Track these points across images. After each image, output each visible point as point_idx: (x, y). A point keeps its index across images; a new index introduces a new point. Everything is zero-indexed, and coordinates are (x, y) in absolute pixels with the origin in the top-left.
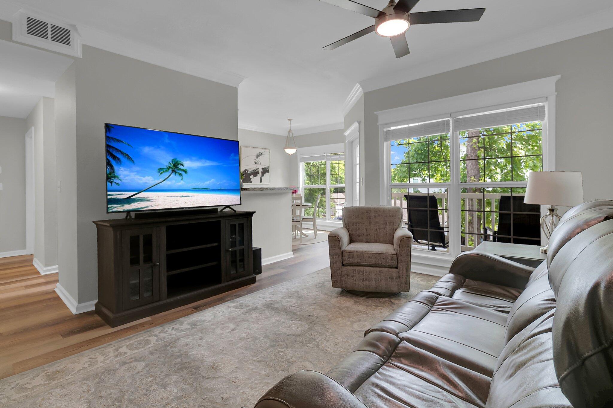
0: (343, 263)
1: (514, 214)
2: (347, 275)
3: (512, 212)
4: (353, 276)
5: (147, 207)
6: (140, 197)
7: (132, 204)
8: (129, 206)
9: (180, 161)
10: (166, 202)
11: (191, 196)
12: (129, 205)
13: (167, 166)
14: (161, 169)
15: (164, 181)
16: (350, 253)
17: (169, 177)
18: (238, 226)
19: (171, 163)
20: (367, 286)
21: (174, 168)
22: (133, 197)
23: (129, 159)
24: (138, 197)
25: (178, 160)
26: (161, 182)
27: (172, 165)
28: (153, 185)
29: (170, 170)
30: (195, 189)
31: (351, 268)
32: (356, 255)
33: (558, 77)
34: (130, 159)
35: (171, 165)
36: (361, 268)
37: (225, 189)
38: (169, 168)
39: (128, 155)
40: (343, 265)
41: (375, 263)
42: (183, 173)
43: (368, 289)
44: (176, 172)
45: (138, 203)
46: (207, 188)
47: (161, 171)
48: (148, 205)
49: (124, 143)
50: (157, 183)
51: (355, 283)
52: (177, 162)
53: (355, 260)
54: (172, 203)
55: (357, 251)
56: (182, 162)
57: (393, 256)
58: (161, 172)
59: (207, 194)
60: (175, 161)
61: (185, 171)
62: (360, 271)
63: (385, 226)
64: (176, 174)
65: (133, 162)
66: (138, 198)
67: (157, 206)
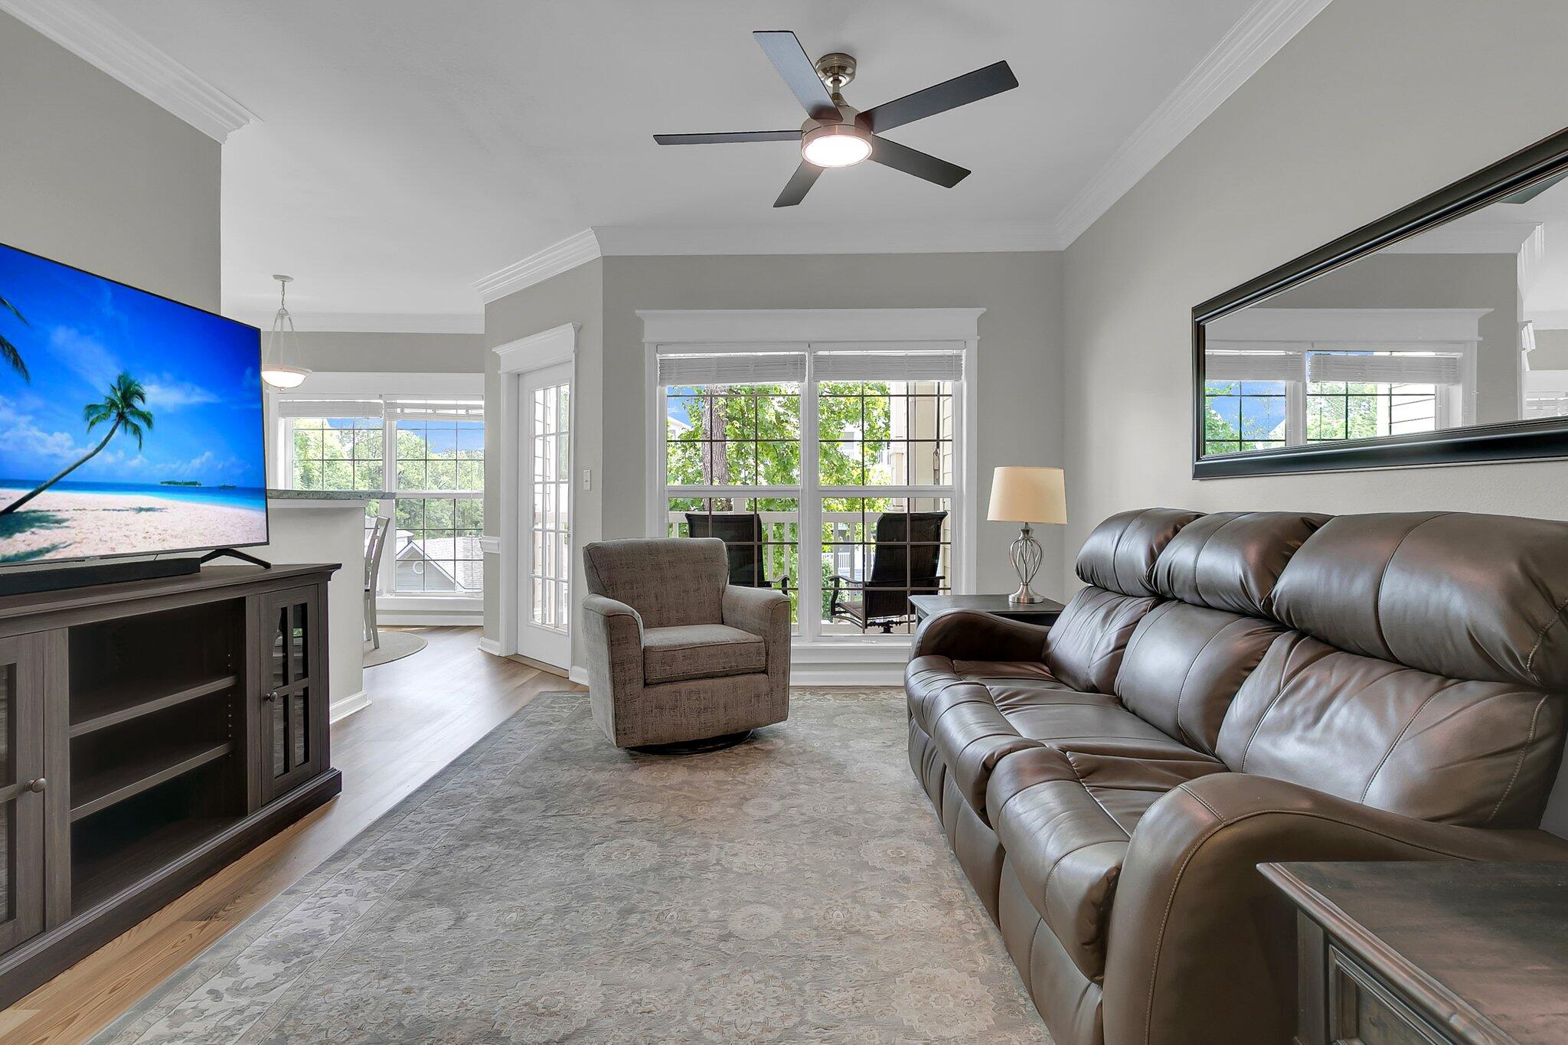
0: (645, 680)
1: (912, 546)
2: (661, 708)
3: (908, 542)
4: (674, 708)
5: (54, 548)
6: (41, 509)
7: (18, 536)
8: (9, 544)
9: (136, 383)
10: (102, 529)
11: (161, 510)
12: (10, 540)
13: (107, 398)
14: (92, 408)
15: (98, 450)
16: (665, 653)
17: (111, 439)
18: (292, 612)
19: (116, 387)
20: (709, 725)
21: (123, 408)
22: (21, 509)
23: (17, 364)
24: (33, 508)
25: (132, 378)
26: (92, 455)
27: (119, 394)
28: (71, 465)
29: (114, 415)
30: (169, 483)
31: (668, 688)
32: (679, 655)
33: (980, 311)
34: (20, 364)
35: (116, 395)
36: (693, 685)
37: (234, 487)
38: (111, 406)
39: (14, 351)
40: (646, 684)
41: (724, 668)
42: (142, 425)
43: (710, 732)
44: (127, 422)
45: (33, 533)
46: (195, 483)
47: (92, 415)
48: (56, 541)
49: (9, 308)
50: (81, 458)
51: (679, 722)
52: (129, 388)
53: (681, 667)
54: (114, 534)
55: (680, 646)
56: (141, 385)
57: (759, 646)
58: (91, 419)
59: (194, 505)
60: (125, 383)
61: (147, 419)
62: (691, 692)
63: (699, 584)
64: (126, 429)
65: (27, 378)
66: (32, 514)
67: (78, 545)
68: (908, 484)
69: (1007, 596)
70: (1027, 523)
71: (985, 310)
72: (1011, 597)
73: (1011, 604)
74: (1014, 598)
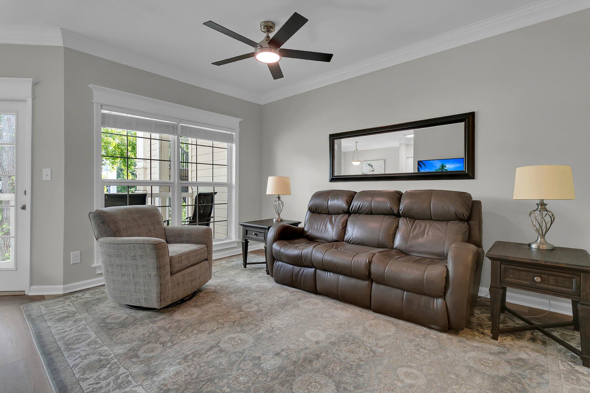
68: (197, 181)
69: (273, 219)
70: (279, 195)
71: (242, 120)
72: (274, 220)
73: (274, 222)
74: (275, 220)
